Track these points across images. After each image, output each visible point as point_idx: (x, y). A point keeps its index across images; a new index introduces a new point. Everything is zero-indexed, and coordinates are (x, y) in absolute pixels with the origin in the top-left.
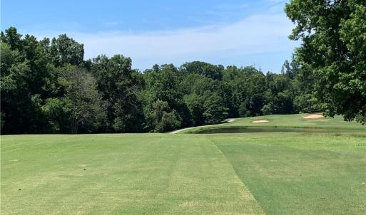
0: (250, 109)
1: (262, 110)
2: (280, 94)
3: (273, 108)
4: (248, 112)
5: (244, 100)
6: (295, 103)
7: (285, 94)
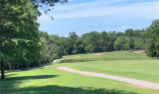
0: (68, 52)
1: (73, 52)
2: (79, 46)
3: (77, 51)
4: (67, 53)
5: (65, 49)
6: (85, 49)
7: (81, 46)
